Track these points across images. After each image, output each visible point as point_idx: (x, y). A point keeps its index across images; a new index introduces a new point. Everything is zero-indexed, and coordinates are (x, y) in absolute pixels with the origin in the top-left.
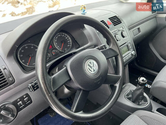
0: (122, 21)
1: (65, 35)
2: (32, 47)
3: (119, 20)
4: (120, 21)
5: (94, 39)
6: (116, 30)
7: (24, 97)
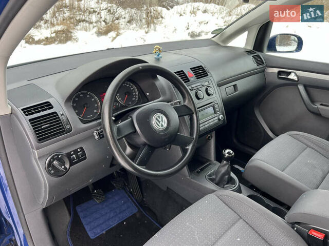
0: (209, 74)
1: (130, 85)
2: (88, 96)
3: (205, 71)
4: (206, 73)
5: (168, 92)
6: (198, 84)
7: (79, 150)
